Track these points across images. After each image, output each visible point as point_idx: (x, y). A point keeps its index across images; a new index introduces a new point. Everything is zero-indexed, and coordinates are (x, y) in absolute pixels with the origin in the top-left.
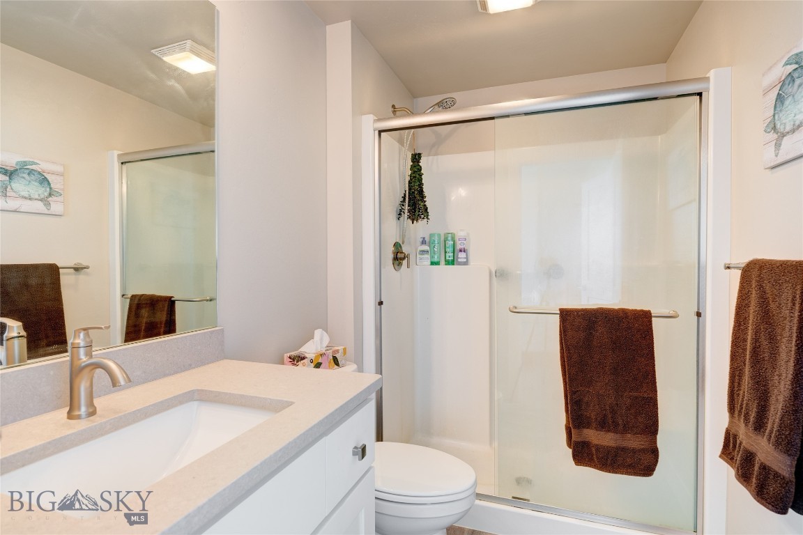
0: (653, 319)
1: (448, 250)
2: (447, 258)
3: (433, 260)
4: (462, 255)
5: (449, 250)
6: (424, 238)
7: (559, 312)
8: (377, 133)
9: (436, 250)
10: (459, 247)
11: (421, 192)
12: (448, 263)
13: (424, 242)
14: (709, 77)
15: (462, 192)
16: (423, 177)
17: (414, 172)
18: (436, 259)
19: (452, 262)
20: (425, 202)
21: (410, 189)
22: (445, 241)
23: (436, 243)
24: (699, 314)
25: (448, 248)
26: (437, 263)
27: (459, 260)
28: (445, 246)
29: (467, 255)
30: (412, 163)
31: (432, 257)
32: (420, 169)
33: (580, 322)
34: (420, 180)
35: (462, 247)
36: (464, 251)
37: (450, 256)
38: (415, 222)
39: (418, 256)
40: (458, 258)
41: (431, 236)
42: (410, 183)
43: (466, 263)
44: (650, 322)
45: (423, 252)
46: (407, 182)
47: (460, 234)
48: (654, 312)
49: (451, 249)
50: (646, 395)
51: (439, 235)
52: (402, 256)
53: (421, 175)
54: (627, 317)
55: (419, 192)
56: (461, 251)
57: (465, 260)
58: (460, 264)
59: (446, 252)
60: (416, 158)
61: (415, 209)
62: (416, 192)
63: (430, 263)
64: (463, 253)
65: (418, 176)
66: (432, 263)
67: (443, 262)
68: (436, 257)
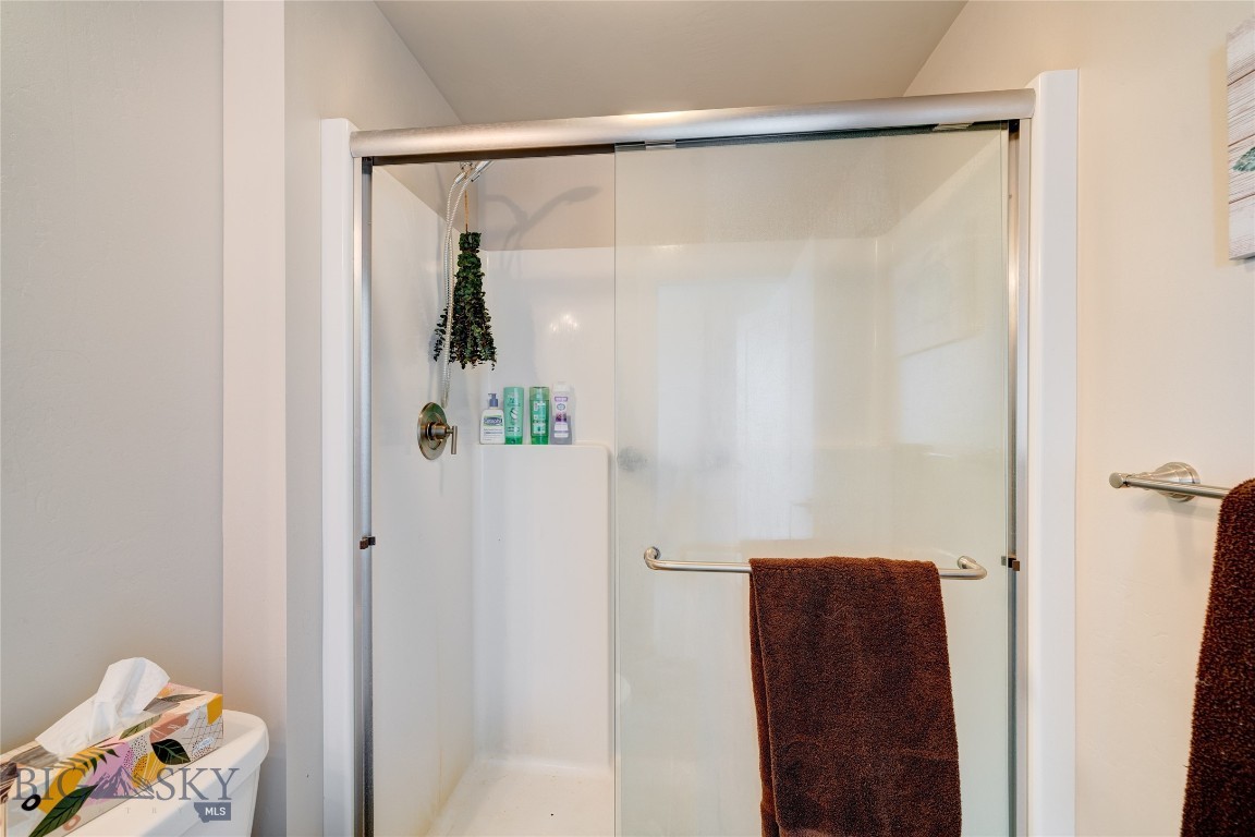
0: (943, 582)
1: (536, 417)
2: (535, 431)
3: (510, 435)
4: (561, 427)
5: (538, 417)
6: (494, 395)
7: (749, 568)
8: (359, 162)
9: (514, 417)
10: (555, 412)
11: (479, 309)
12: (536, 439)
13: (494, 402)
14: (1032, 91)
15: (568, 319)
16: (484, 279)
17: (465, 269)
18: (515, 434)
19: (543, 439)
20: (488, 327)
21: (456, 301)
22: (531, 402)
23: (516, 403)
24: (1013, 564)
25: (538, 413)
26: (519, 441)
27: (556, 435)
28: (531, 409)
29: (569, 427)
30: (461, 252)
31: (509, 429)
32: (478, 264)
33: (795, 591)
34: (477, 285)
35: (562, 412)
36: (565, 420)
37: (539, 428)
38: (469, 365)
39: (483, 427)
40: (553, 432)
41: (506, 391)
42: (457, 289)
43: (568, 441)
44: (937, 590)
45: (494, 420)
46: (452, 289)
47: (557, 390)
48: (942, 568)
49: (542, 416)
50: (936, 757)
51: (521, 391)
52: (442, 430)
53: (479, 276)
54: (890, 580)
55: (473, 306)
56: (559, 419)
57: (566, 435)
58: (558, 442)
59: (532, 421)
60: (470, 243)
61: (464, 340)
62: (467, 307)
63: (504, 441)
64: (562, 423)
65: (471, 277)
66: (509, 441)
67: (527, 438)
68: (516, 429)
